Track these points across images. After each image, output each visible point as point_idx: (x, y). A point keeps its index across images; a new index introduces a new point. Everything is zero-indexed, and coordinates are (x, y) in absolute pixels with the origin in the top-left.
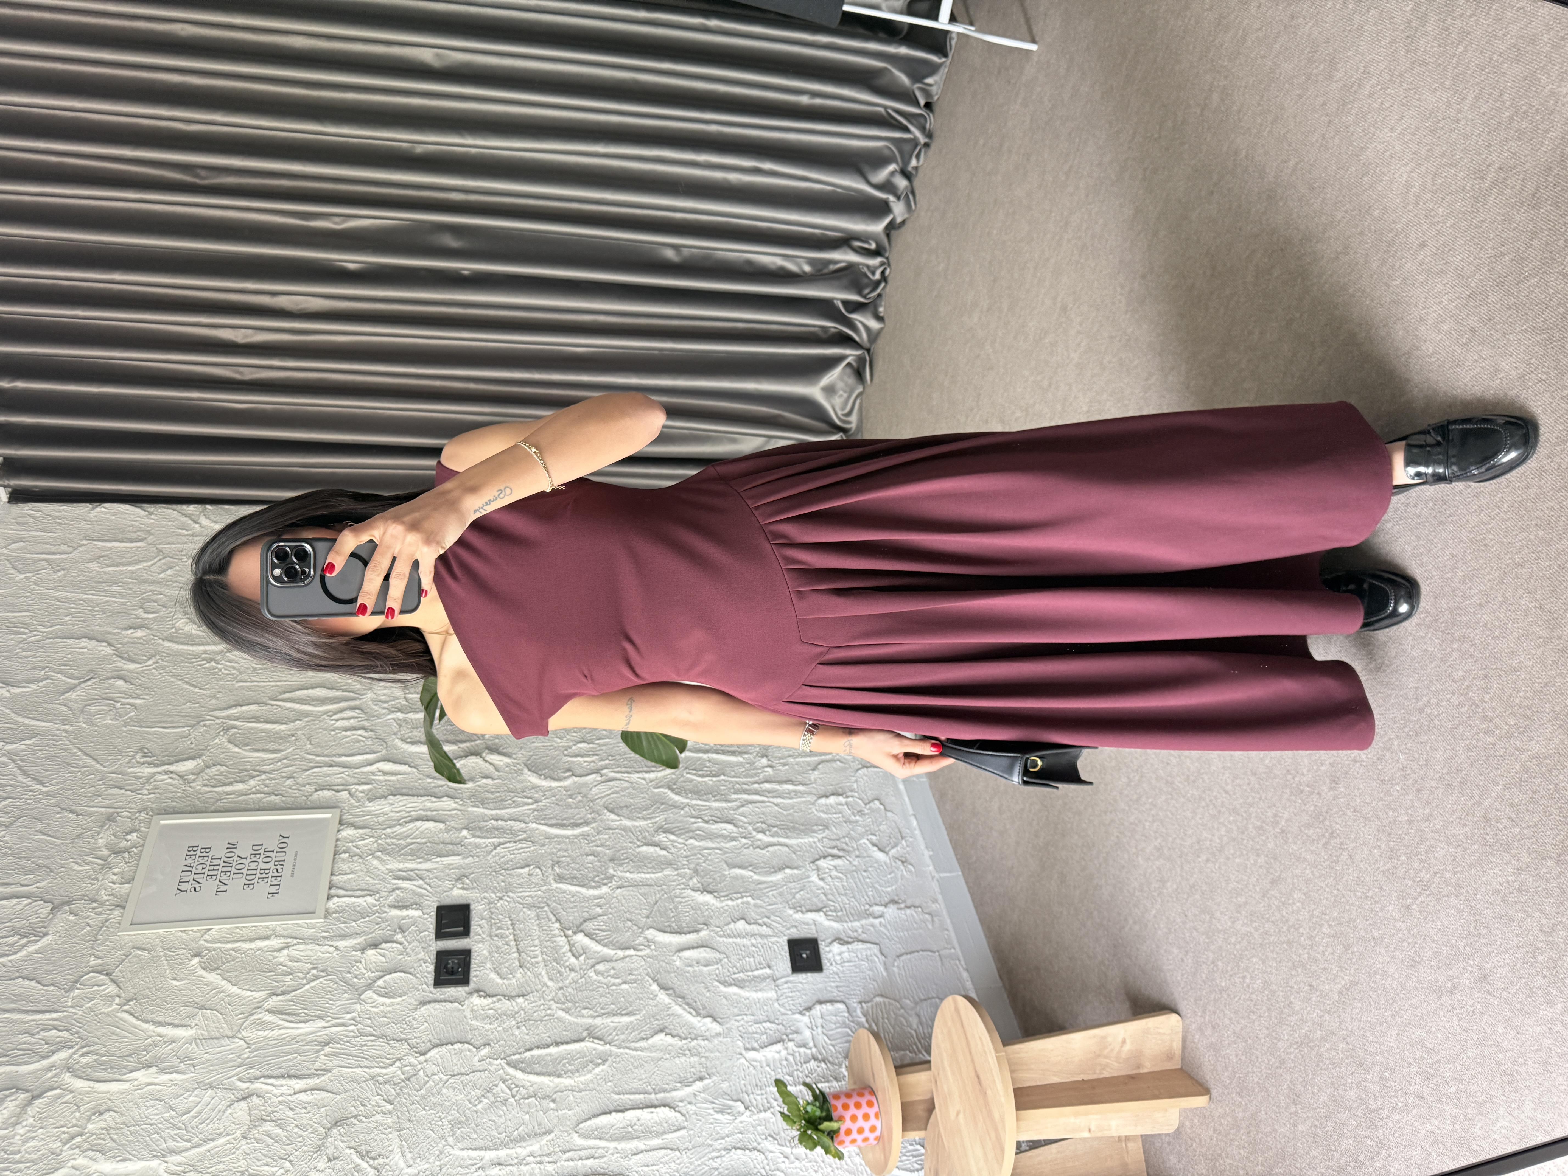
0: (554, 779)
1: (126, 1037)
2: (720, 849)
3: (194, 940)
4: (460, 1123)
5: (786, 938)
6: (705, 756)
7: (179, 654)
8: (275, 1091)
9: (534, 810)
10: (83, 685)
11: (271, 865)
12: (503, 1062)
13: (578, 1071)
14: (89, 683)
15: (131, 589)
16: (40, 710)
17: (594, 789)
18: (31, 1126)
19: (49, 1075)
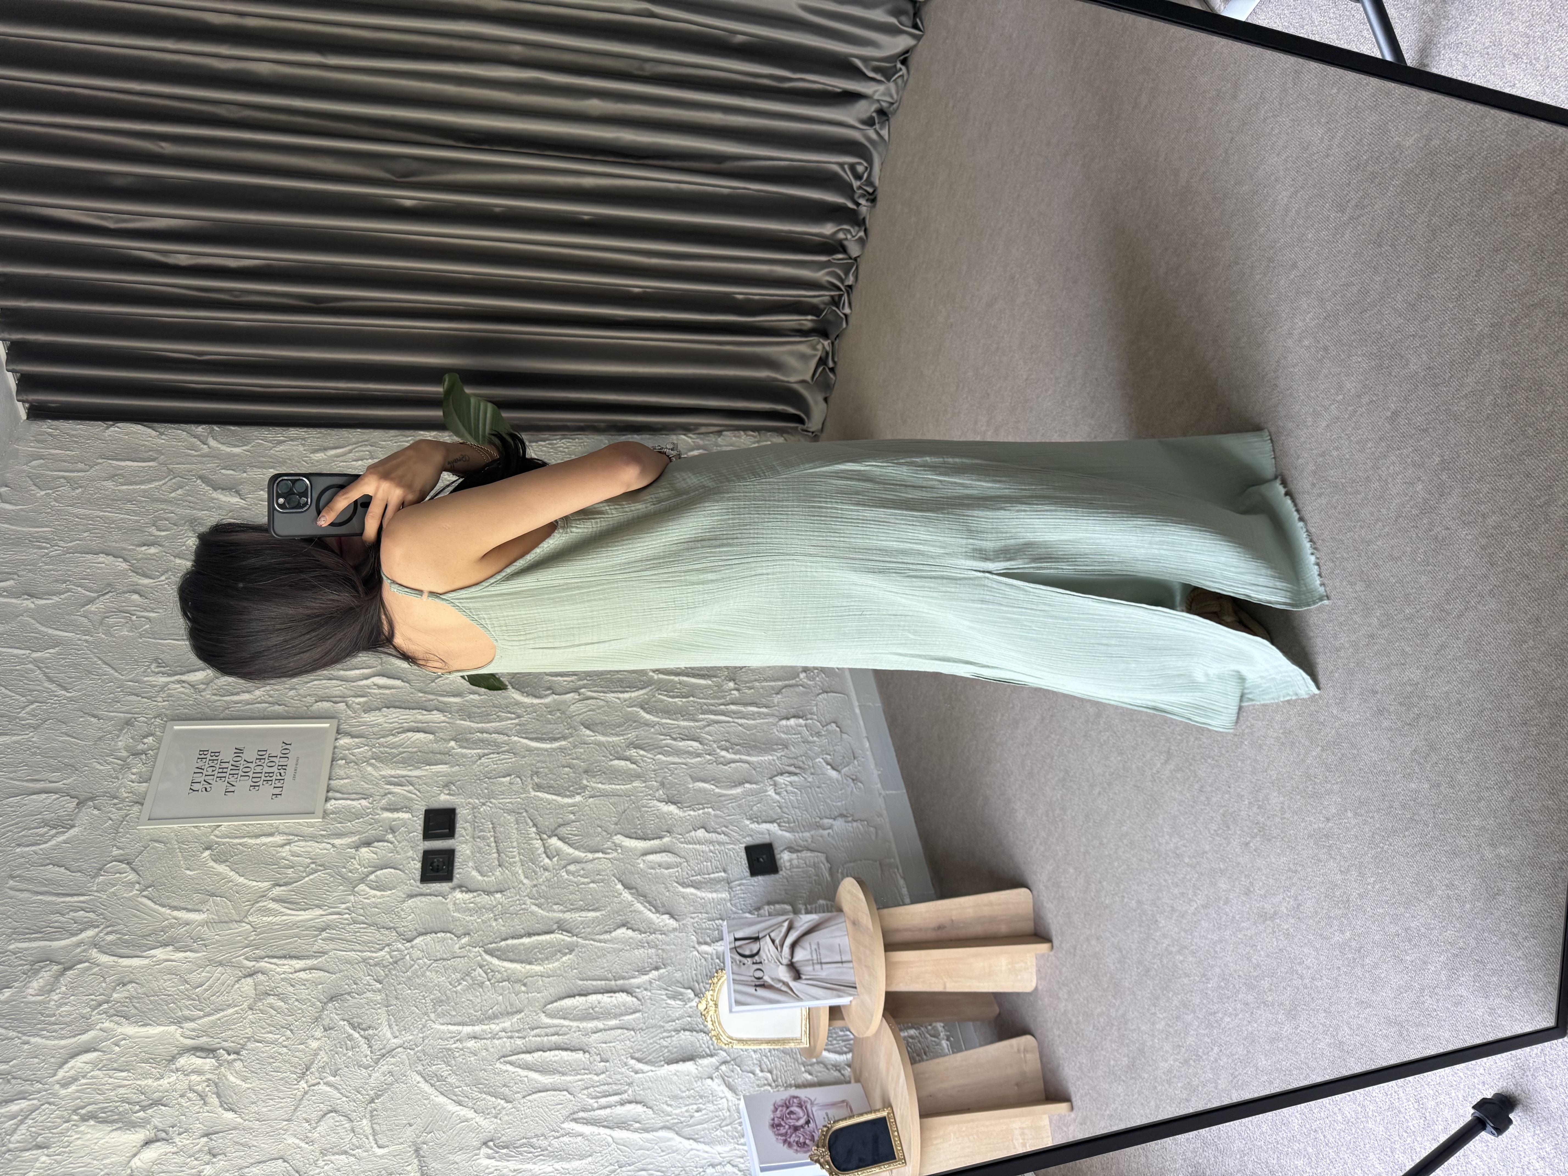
0: (536, 697)
1: (145, 919)
2: (686, 765)
3: (205, 834)
4: (441, 1001)
5: (744, 845)
6: (676, 679)
8: (278, 970)
9: (517, 725)
10: (101, 598)
11: (274, 769)
12: (481, 950)
13: (547, 959)
14: (107, 596)
15: (144, 507)
16: (64, 621)
17: (572, 707)
18: (64, 993)
19: (79, 950)
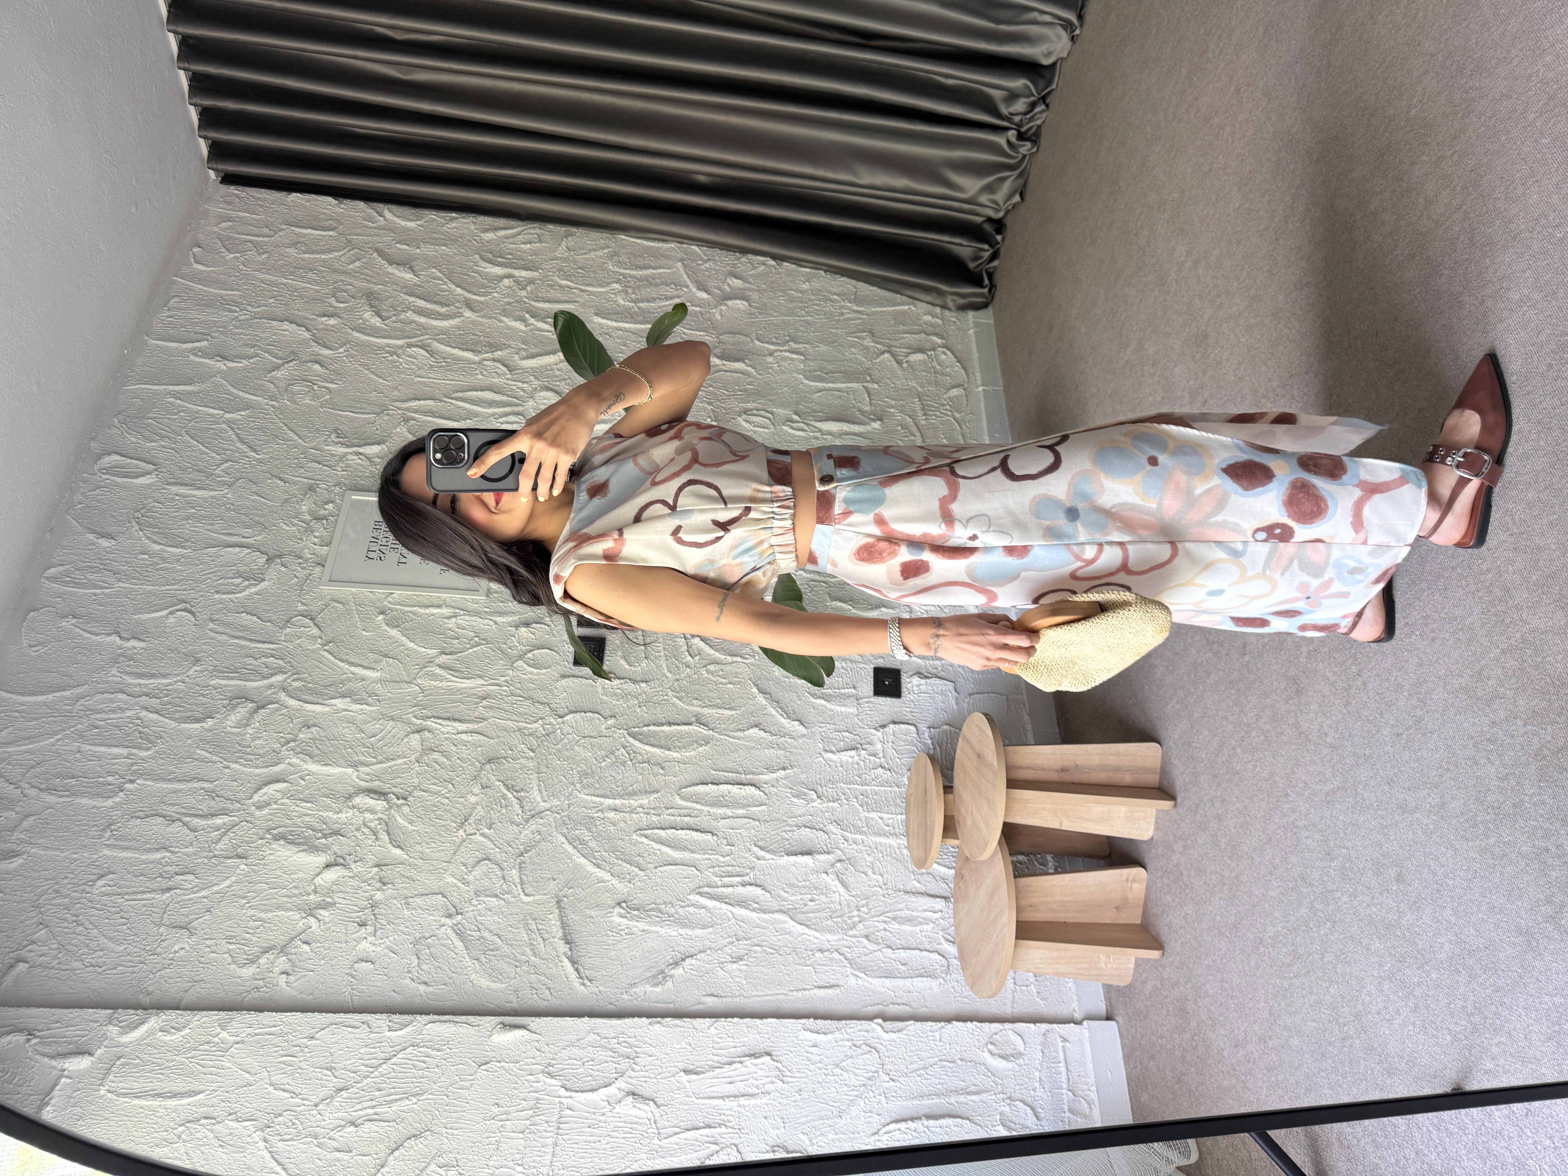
1: (327, 671)
3: (379, 600)
4: (587, 774)
5: (873, 666)
7: (365, 344)
8: (443, 729)
10: (286, 366)
12: (625, 732)
13: (684, 747)
14: (291, 364)
15: (324, 277)
16: (252, 384)
18: (258, 728)
19: (270, 692)
